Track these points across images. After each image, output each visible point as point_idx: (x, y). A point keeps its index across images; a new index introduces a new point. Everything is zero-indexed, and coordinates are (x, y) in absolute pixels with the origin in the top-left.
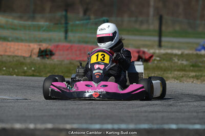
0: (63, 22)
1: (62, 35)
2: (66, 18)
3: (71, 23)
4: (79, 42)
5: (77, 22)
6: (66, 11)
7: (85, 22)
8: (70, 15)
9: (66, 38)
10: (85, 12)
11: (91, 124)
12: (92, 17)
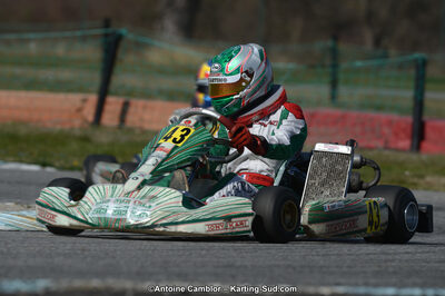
0: (328, 61)
1: (324, 90)
2: (334, 54)
3: (344, 65)
4: (362, 106)
5: (359, 64)
6: (336, 38)
7: (375, 63)
8: (343, 47)
9: (333, 97)
10: (377, 42)
11: (376, 285)
12: (393, 52)
